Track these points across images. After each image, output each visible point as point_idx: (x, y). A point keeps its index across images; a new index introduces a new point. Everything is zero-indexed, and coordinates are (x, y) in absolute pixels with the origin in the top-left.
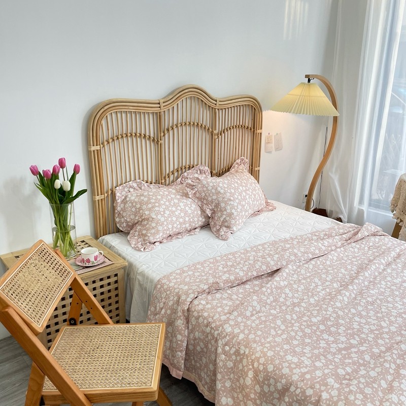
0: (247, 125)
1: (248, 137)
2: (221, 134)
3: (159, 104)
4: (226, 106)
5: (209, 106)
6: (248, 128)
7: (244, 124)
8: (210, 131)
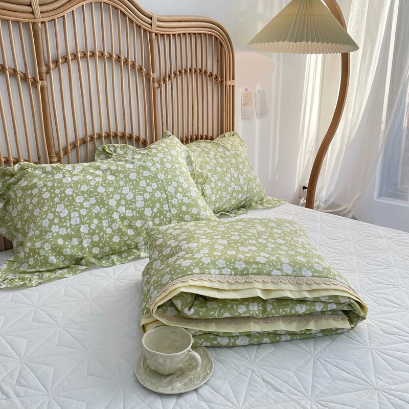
0: (209, 70)
2: (164, 81)
3: (30, 5)
4: (170, 32)
5: (139, 27)
6: (211, 75)
7: (204, 68)
8: (145, 73)
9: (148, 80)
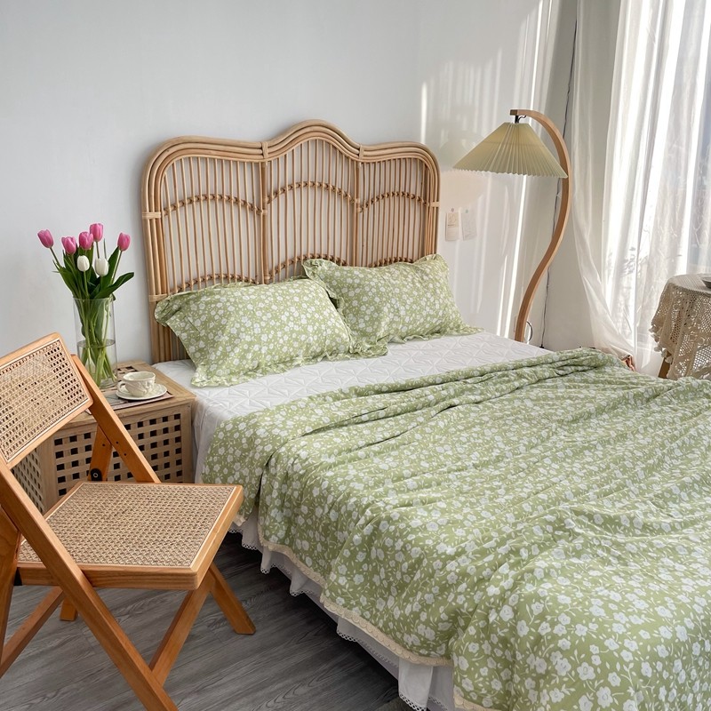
0: (412, 192)
1: (414, 212)
2: (367, 205)
3: (261, 148)
4: (376, 159)
5: (347, 158)
6: (414, 197)
7: (407, 191)
8: (349, 198)
9: (352, 205)
